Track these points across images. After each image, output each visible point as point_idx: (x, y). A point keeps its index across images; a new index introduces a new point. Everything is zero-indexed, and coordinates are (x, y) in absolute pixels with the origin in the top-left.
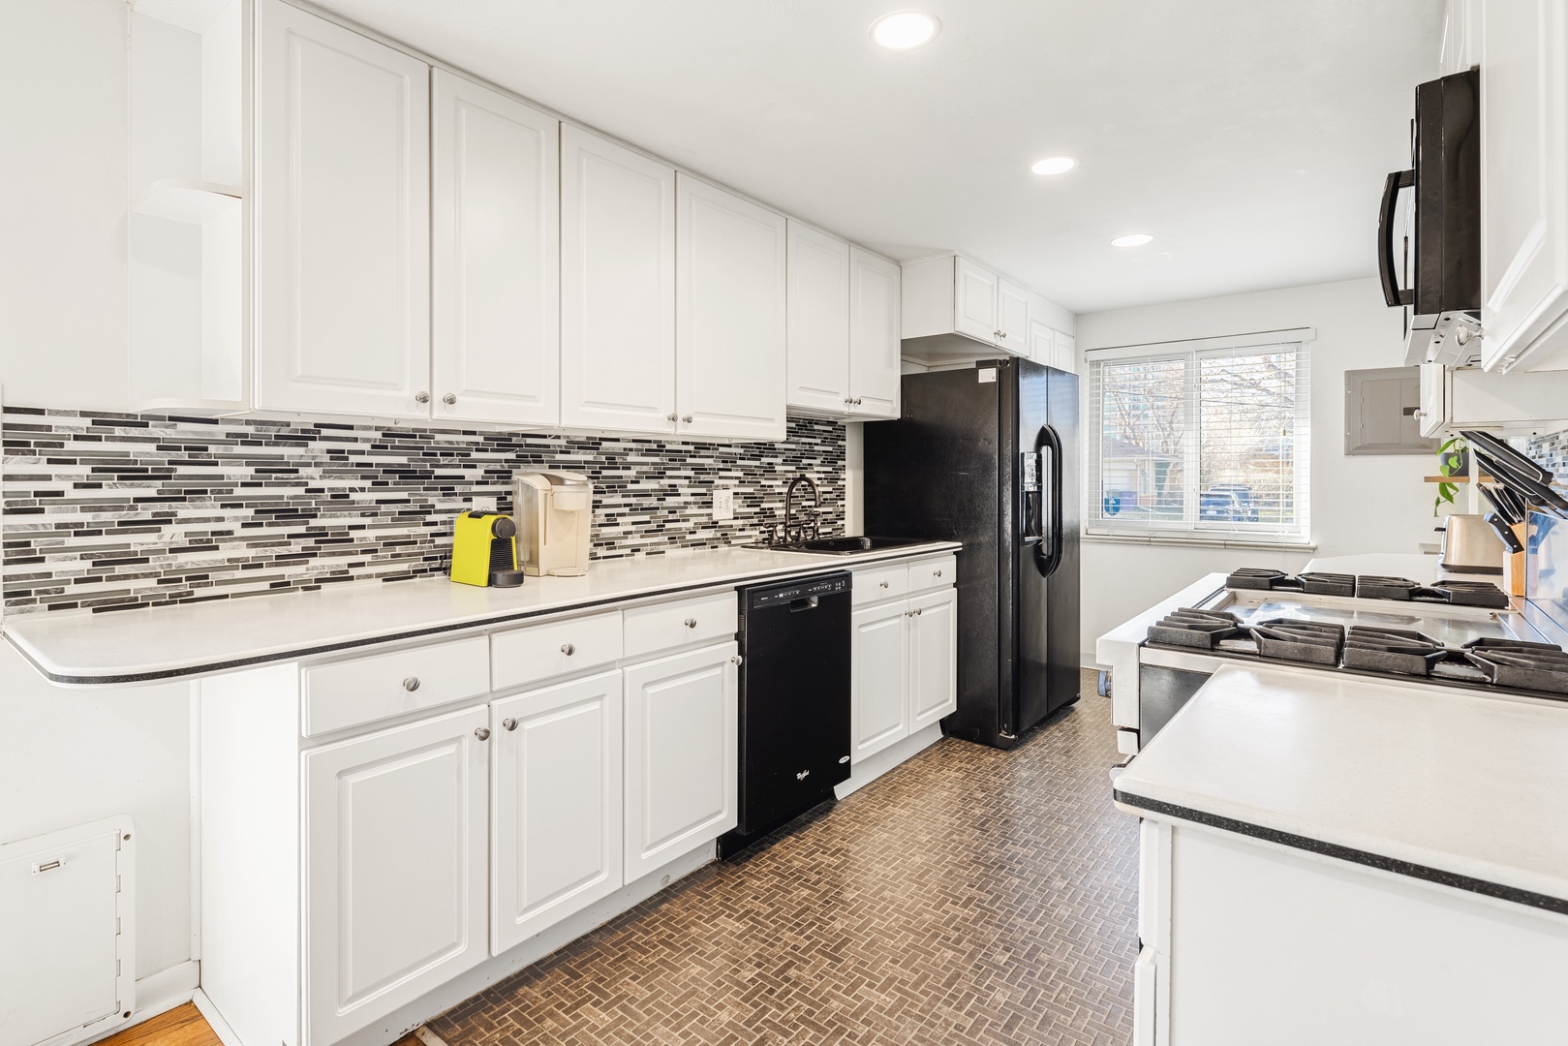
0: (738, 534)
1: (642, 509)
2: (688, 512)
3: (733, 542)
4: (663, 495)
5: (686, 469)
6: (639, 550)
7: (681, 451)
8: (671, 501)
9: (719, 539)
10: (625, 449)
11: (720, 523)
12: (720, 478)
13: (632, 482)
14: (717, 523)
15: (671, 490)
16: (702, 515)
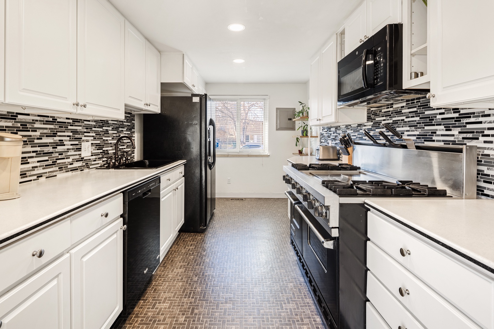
0: (93, 163)
1: (43, 154)
2: (69, 154)
3: (91, 167)
4: (55, 145)
5: (68, 132)
6: (42, 176)
7: (65, 123)
8: (60, 148)
9: (84, 166)
10: (33, 120)
11: (85, 158)
12: (85, 136)
13: (38, 139)
14: (83, 158)
15: (60, 143)
16: (76, 155)
